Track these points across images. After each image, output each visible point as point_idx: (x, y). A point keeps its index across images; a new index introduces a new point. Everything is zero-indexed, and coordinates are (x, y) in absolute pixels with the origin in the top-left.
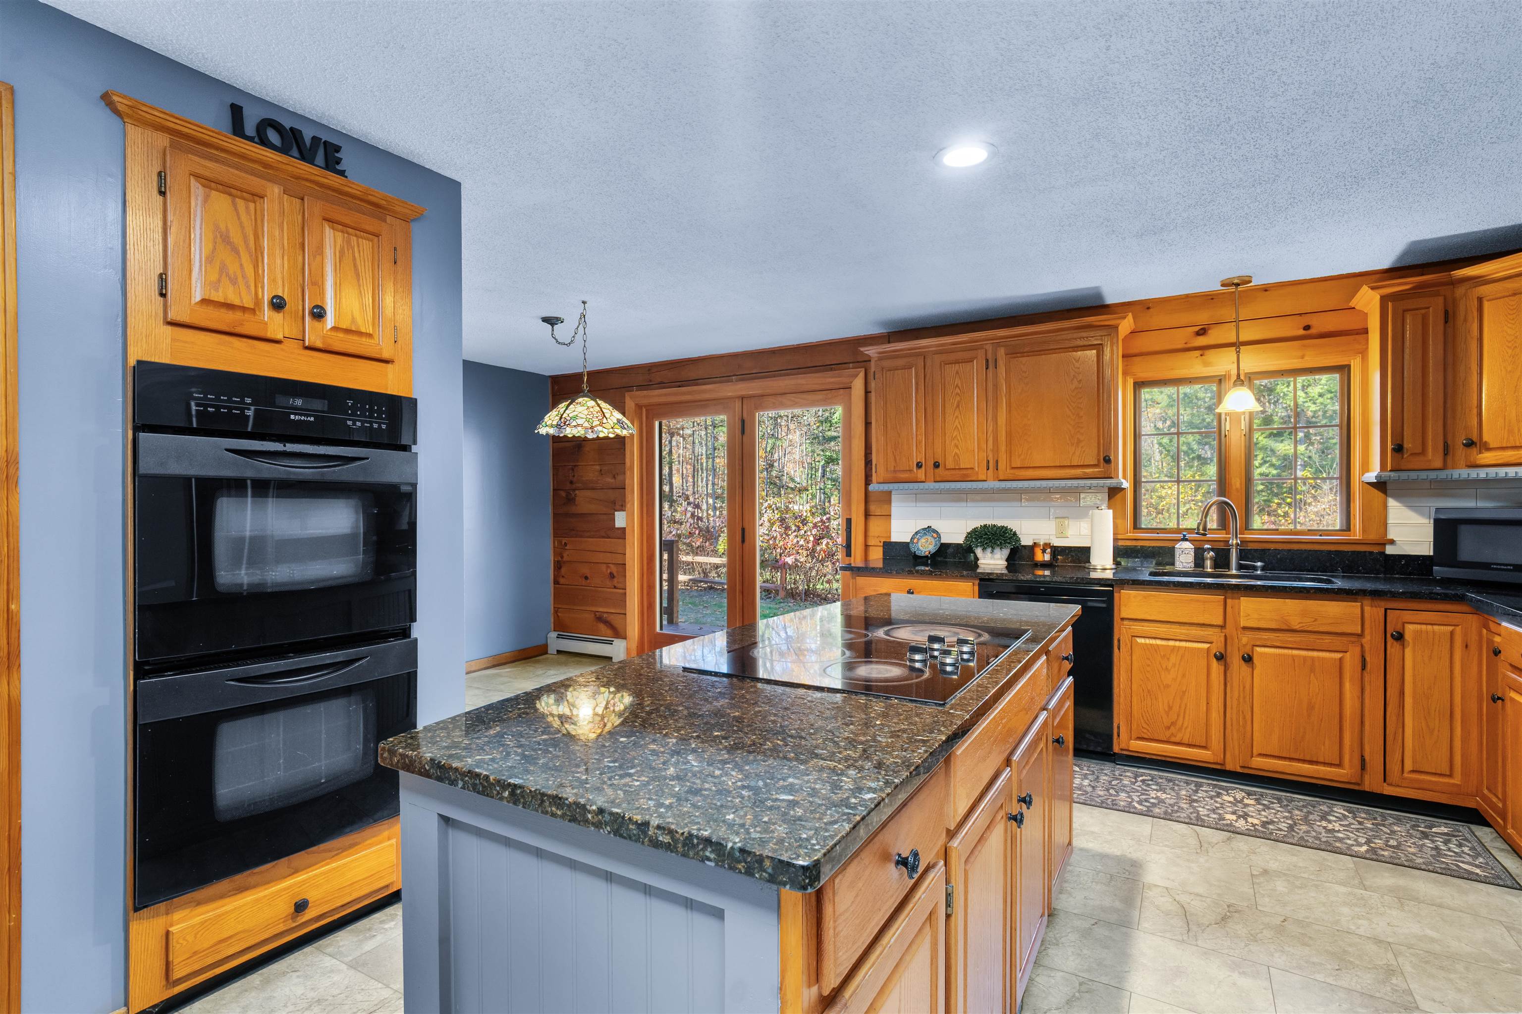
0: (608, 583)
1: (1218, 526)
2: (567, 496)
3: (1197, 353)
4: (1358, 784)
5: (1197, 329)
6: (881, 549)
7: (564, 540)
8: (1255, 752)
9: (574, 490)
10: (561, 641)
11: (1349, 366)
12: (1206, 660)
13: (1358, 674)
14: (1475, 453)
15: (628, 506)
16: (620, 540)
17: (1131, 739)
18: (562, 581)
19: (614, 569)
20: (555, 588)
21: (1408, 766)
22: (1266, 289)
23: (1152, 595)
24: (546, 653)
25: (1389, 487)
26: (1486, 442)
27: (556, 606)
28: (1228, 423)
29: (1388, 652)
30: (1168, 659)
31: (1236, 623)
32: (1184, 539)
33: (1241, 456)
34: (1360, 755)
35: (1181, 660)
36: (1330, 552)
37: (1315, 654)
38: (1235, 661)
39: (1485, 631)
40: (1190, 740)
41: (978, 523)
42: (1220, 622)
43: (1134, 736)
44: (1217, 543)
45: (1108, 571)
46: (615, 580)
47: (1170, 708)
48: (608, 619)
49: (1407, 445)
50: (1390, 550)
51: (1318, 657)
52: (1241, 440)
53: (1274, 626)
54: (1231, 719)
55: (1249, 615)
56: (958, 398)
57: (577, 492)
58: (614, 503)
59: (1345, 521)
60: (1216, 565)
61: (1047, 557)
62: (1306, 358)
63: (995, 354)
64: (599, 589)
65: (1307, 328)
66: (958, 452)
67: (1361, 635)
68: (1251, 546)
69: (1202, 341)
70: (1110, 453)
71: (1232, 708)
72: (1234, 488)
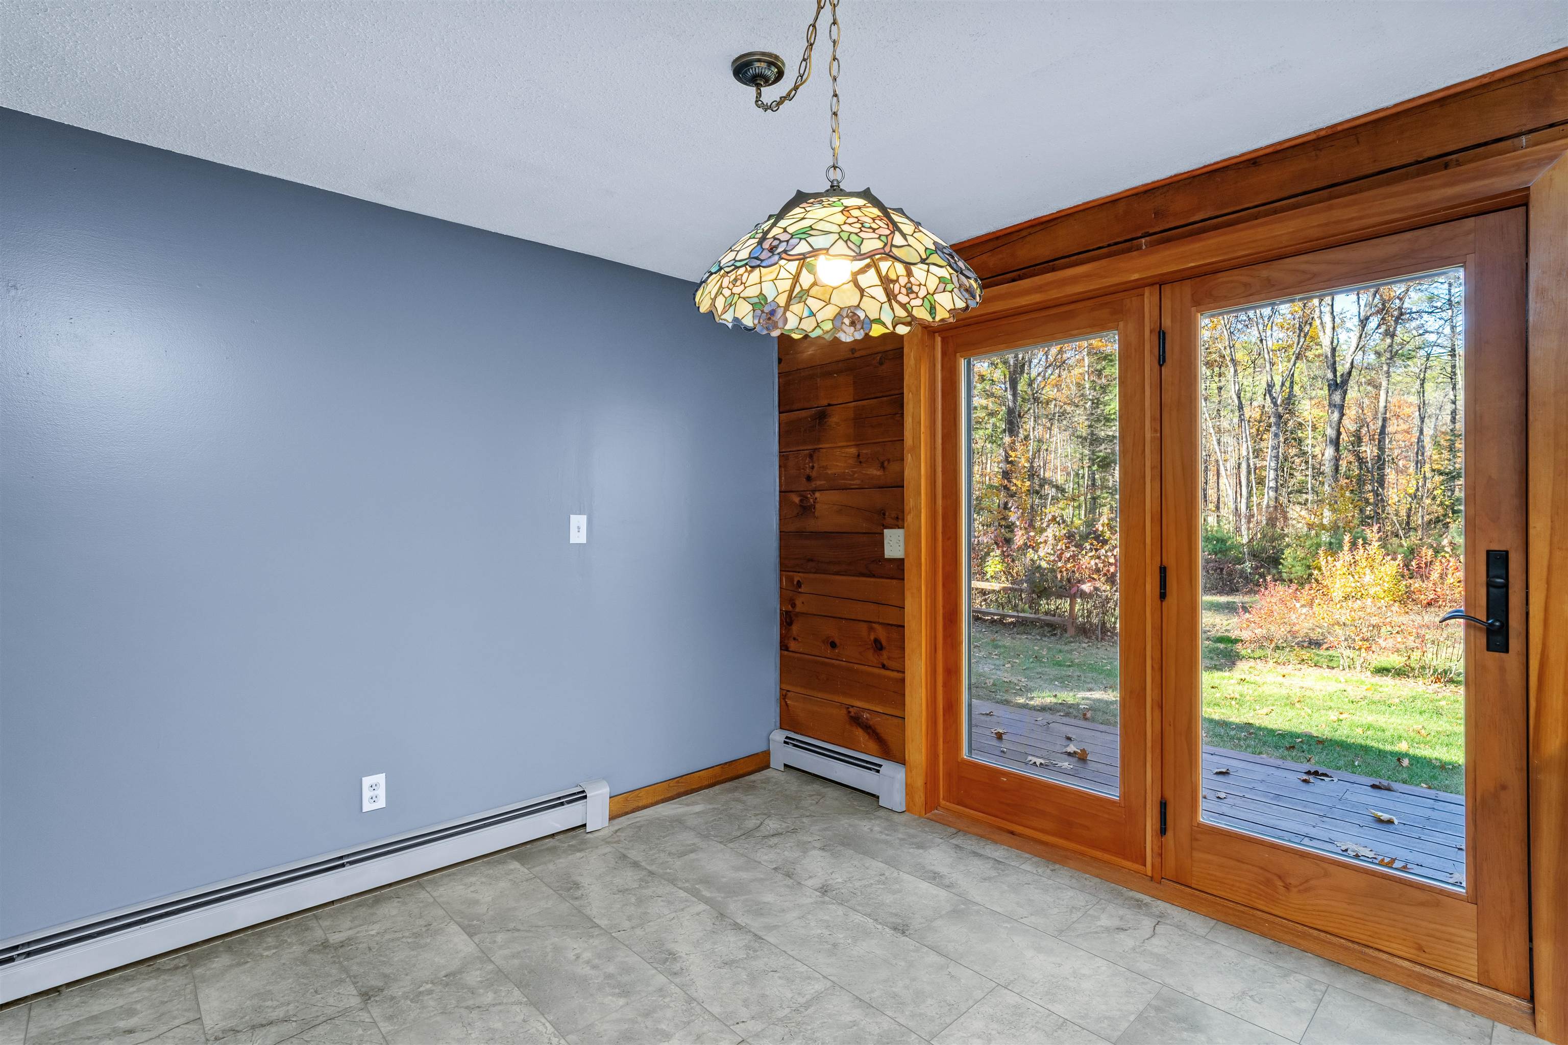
0: (870, 655)
2: (801, 501)
7: (797, 577)
9: (814, 491)
10: (790, 749)
15: (909, 518)
16: (894, 582)
18: (793, 645)
19: (881, 633)
20: (782, 656)
24: (768, 766)
27: (784, 687)
46: (885, 654)
48: (871, 723)
57: (817, 495)
58: (882, 513)
64: (856, 666)
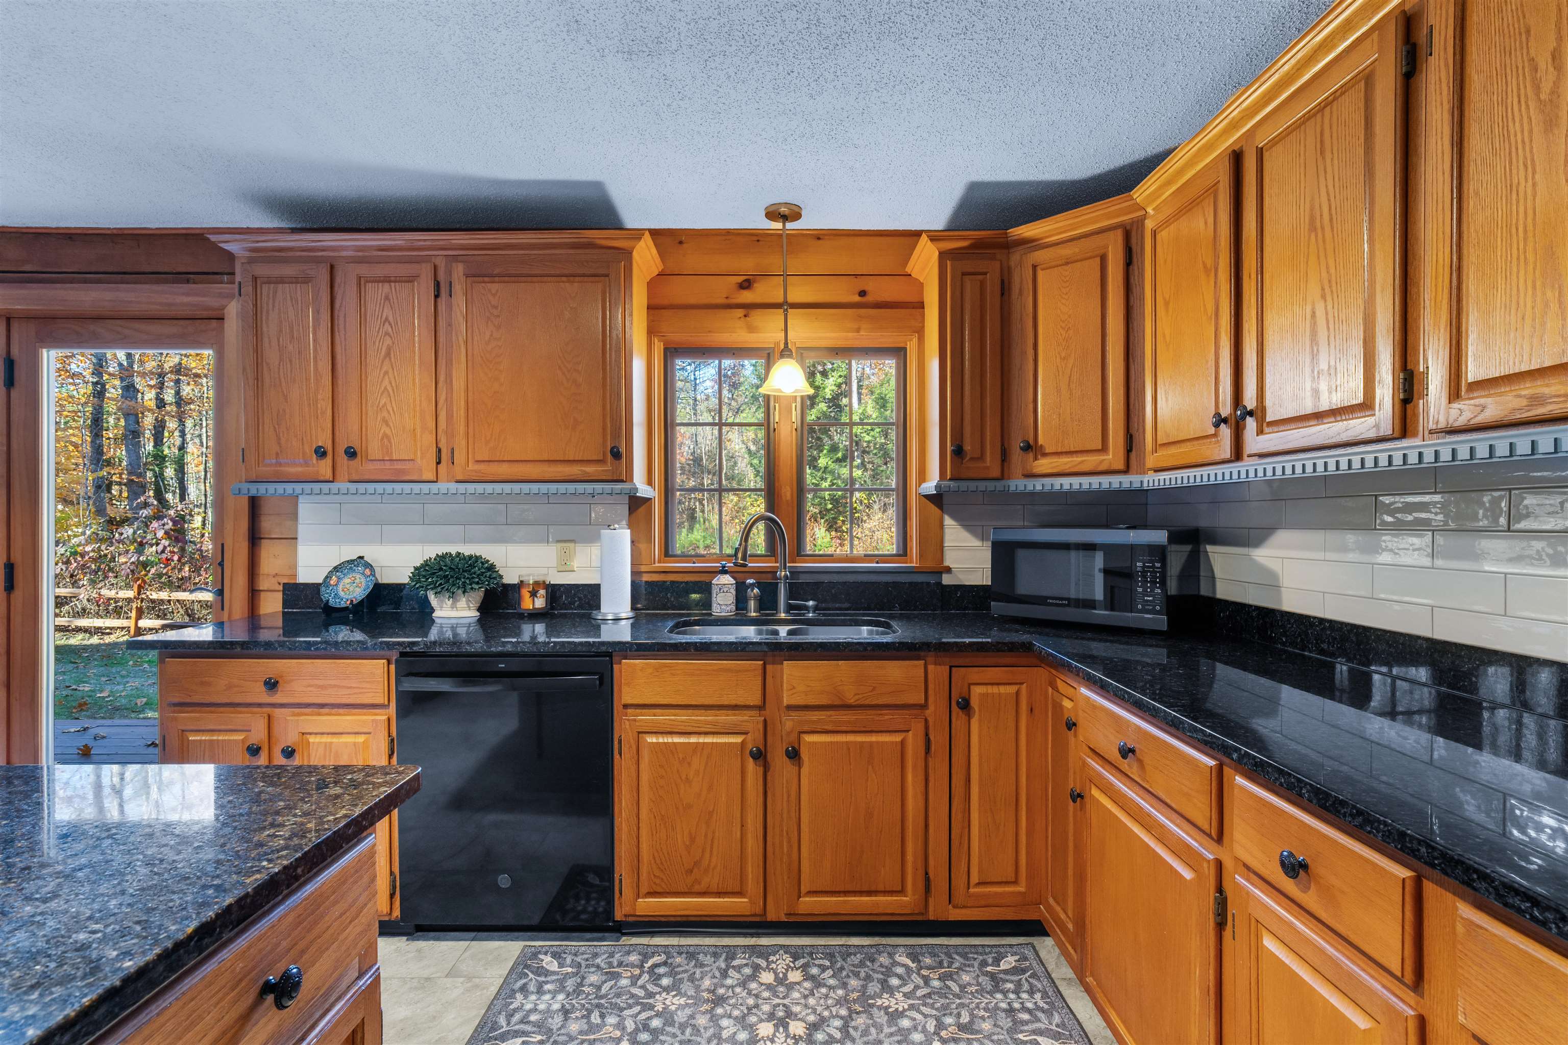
1: (767, 550)
3: (740, 312)
4: (922, 914)
5: (740, 279)
6: (280, 596)
8: (804, 889)
11: (905, 349)
12: (739, 759)
13: (921, 764)
14: (1031, 460)
17: (638, 897)
21: (975, 879)
22: (819, 236)
23: (665, 665)
25: (946, 500)
26: (1041, 446)
28: (777, 413)
29: (953, 726)
30: (689, 764)
31: (779, 699)
32: (724, 571)
33: (792, 457)
34: (924, 873)
35: (707, 764)
36: (887, 584)
37: (873, 738)
38: (778, 759)
39: (1050, 689)
40: (720, 886)
41: (432, 551)
42: (755, 699)
43: (644, 890)
44: (764, 575)
45: (623, 622)
47: (693, 839)
49: (967, 447)
50: (947, 580)
51: (878, 743)
52: (792, 436)
53: (824, 701)
54: (773, 844)
55: (794, 688)
56: (388, 341)
59: (901, 544)
60: (761, 607)
61: (540, 603)
62: (862, 333)
63: (449, 273)
65: (863, 293)
66: (388, 431)
67: (924, 706)
68: (803, 579)
69: (747, 297)
70: (620, 442)
71: (774, 828)
72: (784, 498)
